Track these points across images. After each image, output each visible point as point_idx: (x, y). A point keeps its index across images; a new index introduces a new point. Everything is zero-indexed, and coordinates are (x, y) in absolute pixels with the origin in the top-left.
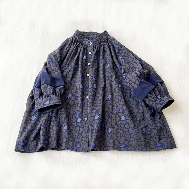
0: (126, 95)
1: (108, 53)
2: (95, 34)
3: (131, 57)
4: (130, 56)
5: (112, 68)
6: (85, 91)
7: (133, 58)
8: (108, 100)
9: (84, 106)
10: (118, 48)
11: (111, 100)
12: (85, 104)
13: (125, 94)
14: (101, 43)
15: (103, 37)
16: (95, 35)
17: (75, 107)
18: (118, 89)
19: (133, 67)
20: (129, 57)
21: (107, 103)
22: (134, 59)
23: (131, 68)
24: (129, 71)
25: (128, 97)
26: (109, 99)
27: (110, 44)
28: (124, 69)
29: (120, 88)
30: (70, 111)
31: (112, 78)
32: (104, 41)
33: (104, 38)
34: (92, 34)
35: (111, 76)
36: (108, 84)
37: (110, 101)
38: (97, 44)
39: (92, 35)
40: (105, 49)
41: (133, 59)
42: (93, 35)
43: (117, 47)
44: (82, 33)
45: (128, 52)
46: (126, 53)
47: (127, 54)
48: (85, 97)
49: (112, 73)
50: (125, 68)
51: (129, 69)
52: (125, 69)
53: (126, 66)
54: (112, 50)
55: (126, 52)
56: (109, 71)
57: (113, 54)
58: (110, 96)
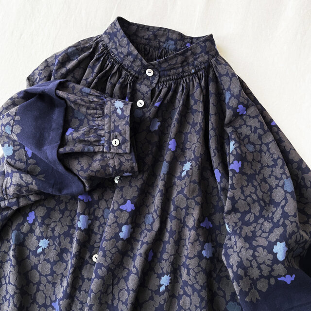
0: (219, 289)
1: (198, 118)
2: (174, 36)
3: (268, 149)
4: (267, 144)
5: (194, 182)
6: (96, 234)
7: (275, 157)
8: (157, 292)
9: (80, 291)
10: (235, 110)
11: (166, 294)
12: (83, 281)
13: (219, 282)
14: (182, 78)
15: (196, 59)
16: (172, 39)
17: (54, 285)
18: (199, 265)
19: (267, 200)
20: (264, 148)
21: (152, 298)
22: (280, 162)
23: (257, 204)
24: (249, 211)
25: (224, 297)
26: (162, 289)
27: (212, 88)
28: (232, 199)
29: (204, 260)
30: (38, 290)
31: (187, 214)
32: (196, 73)
33: (196, 63)
34: (163, 35)
35: (187, 208)
36: (172, 233)
37: (163, 297)
38: (169, 80)
39: (163, 40)
40: (192, 102)
41: (275, 161)
42: (168, 39)
43: (231, 105)
44: (135, 27)
45: (265, 132)
46: (255, 132)
47: (260, 137)
48: (91, 258)
49: (193, 198)
50: (237, 198)
51: (249, 205)
52: (236, 202)
53: (243, 192)
54: (212, 109)
55: (256, 128)
56: (182, 189)
57: (210, 126)
58: (165, 280)
